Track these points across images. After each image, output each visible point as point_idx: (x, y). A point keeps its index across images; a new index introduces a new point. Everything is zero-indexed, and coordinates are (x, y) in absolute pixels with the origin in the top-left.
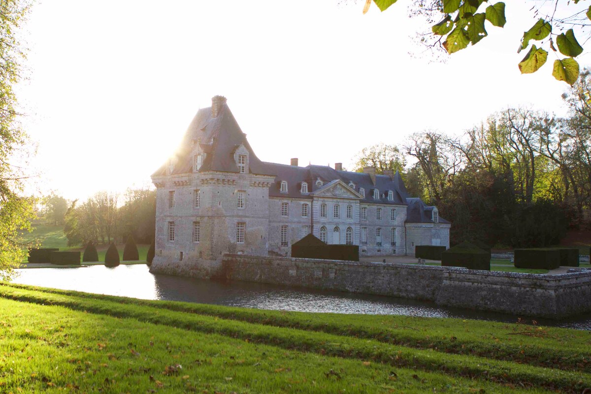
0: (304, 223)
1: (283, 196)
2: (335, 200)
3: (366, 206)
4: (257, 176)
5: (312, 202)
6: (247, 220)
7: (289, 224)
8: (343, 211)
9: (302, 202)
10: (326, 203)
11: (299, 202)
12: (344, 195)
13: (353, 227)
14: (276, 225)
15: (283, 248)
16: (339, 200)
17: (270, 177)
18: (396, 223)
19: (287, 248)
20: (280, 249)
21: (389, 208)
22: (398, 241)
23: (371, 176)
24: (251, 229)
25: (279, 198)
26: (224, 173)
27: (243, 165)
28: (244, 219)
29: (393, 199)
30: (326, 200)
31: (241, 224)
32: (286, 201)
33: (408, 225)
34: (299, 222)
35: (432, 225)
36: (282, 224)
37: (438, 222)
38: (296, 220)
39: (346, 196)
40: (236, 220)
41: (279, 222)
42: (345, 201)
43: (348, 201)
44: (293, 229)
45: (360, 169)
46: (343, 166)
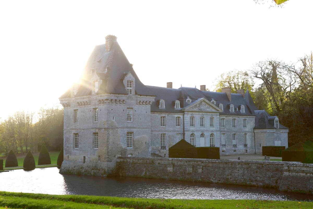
0: (178, 131)
1: (161, 111)
2: (201, 113)
3: (224, 117)
4: (142, 97)
5: (184, 115)
6: (134, 130)
7: (167, 133)
8: (207, 121)
9: (176, 116)
10: (194, 116)
11: (173, 115)
12: (207, 110)
13: (215, 133)
14: (157, 133)
15: (162, 151)
16: (203, 113)
17: (151, 97)
18: (247, 129)
19: (165, 151)
20: (160, 152)
21: (242, 118)
22: (249, 143)
23: (227, 94)
24: (137, 137)
25: (159, 113)
26: (116, 95)
27: (131, 88)
28: (132, 130)
29: (244, 112)
30: (194, 113)
31: (130, 133)
32: (163, 115)
33: (256, 131)
34: (174, 131)
35: (274, 131)
36: (160, 133)
37: (279, 128)
38: (172, 129)
39: (209, 110)
40: (126, 130)
41: (159, 131)
42: (208, 114)
43: (211, 114)
44: (169, 137)
45: (219, 90)
46: (206, 88)
